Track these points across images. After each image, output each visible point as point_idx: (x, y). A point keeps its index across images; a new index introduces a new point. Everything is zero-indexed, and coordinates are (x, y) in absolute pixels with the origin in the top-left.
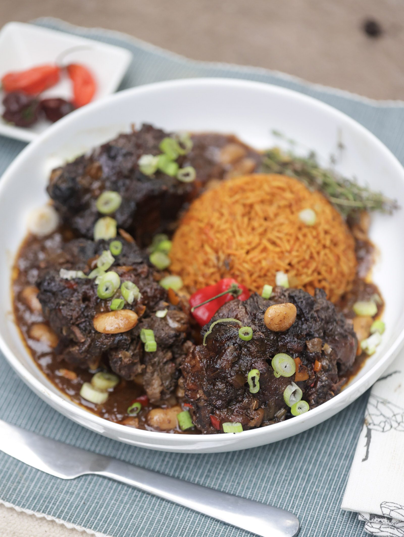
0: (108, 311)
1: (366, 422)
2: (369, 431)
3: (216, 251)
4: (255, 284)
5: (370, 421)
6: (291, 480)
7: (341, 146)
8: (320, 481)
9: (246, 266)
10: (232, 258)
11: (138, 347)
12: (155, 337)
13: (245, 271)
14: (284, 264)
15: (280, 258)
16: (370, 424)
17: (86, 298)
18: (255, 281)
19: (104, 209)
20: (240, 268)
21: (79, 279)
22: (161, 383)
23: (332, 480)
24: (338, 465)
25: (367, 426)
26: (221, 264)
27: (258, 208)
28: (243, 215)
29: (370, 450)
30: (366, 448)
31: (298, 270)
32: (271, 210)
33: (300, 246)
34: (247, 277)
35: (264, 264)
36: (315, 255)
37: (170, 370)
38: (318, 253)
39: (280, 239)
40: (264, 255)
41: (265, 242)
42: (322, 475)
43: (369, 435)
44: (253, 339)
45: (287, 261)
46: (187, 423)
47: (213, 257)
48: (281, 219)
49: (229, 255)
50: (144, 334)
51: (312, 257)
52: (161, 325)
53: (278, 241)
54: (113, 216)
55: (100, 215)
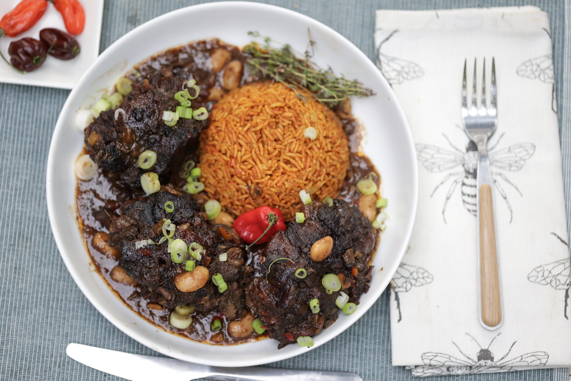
0: (184, 272)
1: (392, 286)
2: (396, 293)
3: (246, 181)
4: (283, 202)
5: (395, 285)
6: (345, 343)
7: (312, 43)
8: (367, 338)
9: (273, 190)
10: (260, 185)
11: (211, 288)
12: (223, 277)
13: (273, 193)
14: (302, 182)
15: (298, 177)
16: (395, 287)
17: (161, 262)
18: (282, 199)
19: (146, 166)
20: (269, 192)
21: (150, 245)
22: (235, 307)
23: (375, 335)
24: (376, 321)
25: (394, 290)
26: (252, 192)
27: (267, 132)
28: (258, 141)
29: (401, 311)
30: (398, 310)
31: (313, 181)
32: (279, 132)
33: (311, 161)
34: (276, 198)
35: (287, 185)
36: (323, 163)
37: (239, 295)
38: (325, 160)
39: (294, 158)
40: (285, 177)
41: (282, 164)
42: (367, 333)
43: (397, 299)
44: (307, 276)
45: (305, 178)
46: (260, 331)
47: (244, 187)
48: (289, 139)
49: (258, 184)
50: (215, 280)
51: (321, 165)
52: (226, 267)
53: (292, 161)
54: (153, 170)
55: (142, 171)
